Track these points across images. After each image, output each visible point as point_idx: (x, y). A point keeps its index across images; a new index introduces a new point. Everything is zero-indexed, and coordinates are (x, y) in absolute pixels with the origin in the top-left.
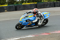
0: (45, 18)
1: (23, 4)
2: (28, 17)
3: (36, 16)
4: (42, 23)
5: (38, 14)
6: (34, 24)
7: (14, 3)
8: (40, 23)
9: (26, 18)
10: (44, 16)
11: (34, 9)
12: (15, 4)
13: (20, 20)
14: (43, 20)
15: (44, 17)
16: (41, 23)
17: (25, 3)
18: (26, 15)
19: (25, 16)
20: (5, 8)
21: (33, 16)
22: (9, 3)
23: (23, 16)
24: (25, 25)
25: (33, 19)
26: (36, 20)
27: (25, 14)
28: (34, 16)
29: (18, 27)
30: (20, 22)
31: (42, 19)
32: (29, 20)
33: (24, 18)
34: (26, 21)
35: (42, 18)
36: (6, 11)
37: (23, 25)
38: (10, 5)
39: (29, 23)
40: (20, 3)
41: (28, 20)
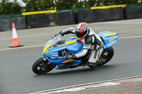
0: (105, 47)
1: (92, 8)
2: (64, 43)
3: (83, 41)
4: (99, 58)
5: (88, 36)
6: (80, 61)
7: (71, 5)
8: (95, 58)
9: (59, 46)
10: (103, 40)
11: (80, 24)
12: (74, 9)
13: (45, 50)
14: (101, 51)
15: (104, 44)
16: (97, 58)
17: (98, 6)
18: (59, 38)
19: (56, 42)
20: (51, 18)
21: (75, 41)
22: (59, 6)
23: (51, 42)
24: (58, 64)
25: (76, 49)
26: (84, 52)
27: (56, 36)
28: (79, 41)
29: (39, 68)
30: (44, 56)
31: (99, 49)
32: (66, 50)
33: (55, 46)
34: (60, 53)
35: (98, 47)
36: (52, 24)
37: (52, 64)
38: (63, 11)
39: (67, 59)
40: (86, 7)
41: (63, 50)
